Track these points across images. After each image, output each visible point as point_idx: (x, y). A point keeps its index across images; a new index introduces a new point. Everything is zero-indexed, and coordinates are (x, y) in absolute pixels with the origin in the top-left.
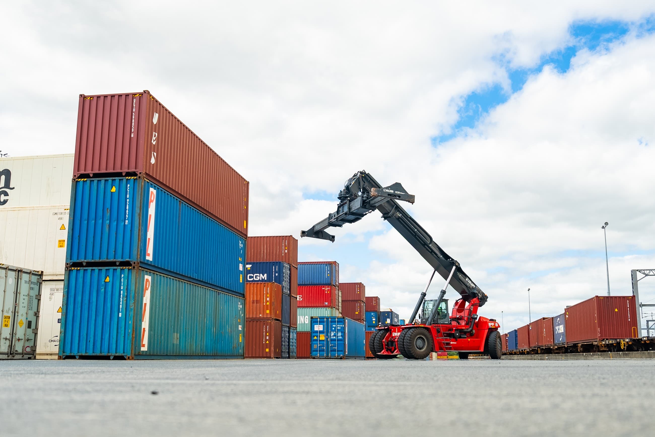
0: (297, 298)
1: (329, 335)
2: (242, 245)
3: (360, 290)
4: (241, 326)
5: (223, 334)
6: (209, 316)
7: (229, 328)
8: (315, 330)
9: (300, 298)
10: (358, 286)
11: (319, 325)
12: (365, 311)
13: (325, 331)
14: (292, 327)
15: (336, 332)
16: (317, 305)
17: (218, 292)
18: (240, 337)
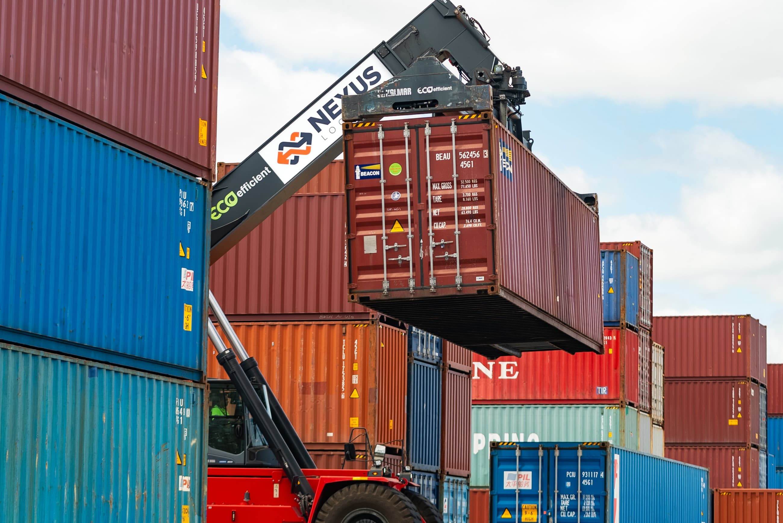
0: (469, 374)
1: (551, 506)
2: (192, 204)
3: (744, 340)
4: (188, 478)
5: (112, 507)
6: (53, 447)
7: (138, 488)
8: (505, 488)
9: (511, 370)
10: (736, 327)
11: (520, 470)
12: (764, 414)
13: (540, 491)
14: (448, 474)
15: (576, 497)
16: (571, 397)
17: (90, 367)
18: (183, 515)
